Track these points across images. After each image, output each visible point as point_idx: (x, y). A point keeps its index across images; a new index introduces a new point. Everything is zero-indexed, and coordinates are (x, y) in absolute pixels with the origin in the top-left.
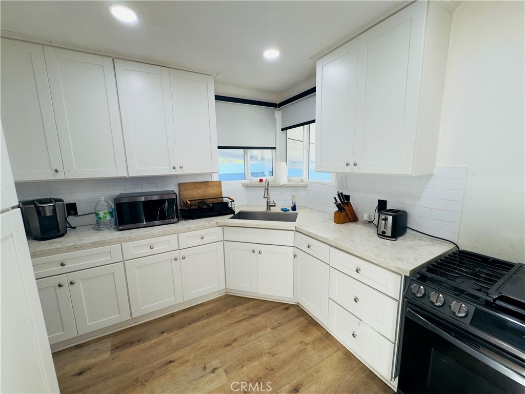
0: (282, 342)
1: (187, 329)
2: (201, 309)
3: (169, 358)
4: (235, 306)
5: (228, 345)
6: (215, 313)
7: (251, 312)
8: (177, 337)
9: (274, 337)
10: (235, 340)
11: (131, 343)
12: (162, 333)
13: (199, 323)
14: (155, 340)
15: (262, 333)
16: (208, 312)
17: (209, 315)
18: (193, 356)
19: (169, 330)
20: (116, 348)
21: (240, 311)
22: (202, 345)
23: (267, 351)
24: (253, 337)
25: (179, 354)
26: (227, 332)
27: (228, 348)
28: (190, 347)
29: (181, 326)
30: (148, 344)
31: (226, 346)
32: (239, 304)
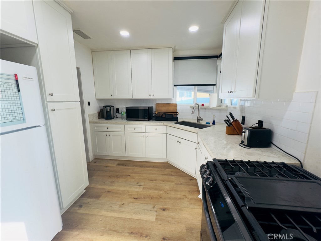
0: (175, 191)
1: (142, 168)
2: (152, 164)
3: (130, 175)
4: (167, 168)
5: (152, 180)
6: (157, 168)
7: (172, 174)
8: (137, 169)
9: (173, 187)
10: (156, 180)
11: (123, 165)
12: (134, 166)
13: (148, 168)
14: (130, 167)
15: (169, 183)
16: (154, 166)
17: (154, 167)
18: (137, 177)
19: (136, 166)
20: (119, 164)
21: (168, 171)
22: (143, 176)
23: (165, 190)
24: (164, 183)
25: (134, 175)
26: (155, 176)
27: (151, 181)
28: (138, 174)
29: (141, 167)
30: (127, 167)
31: (151, 180)
32: (170, 168)
